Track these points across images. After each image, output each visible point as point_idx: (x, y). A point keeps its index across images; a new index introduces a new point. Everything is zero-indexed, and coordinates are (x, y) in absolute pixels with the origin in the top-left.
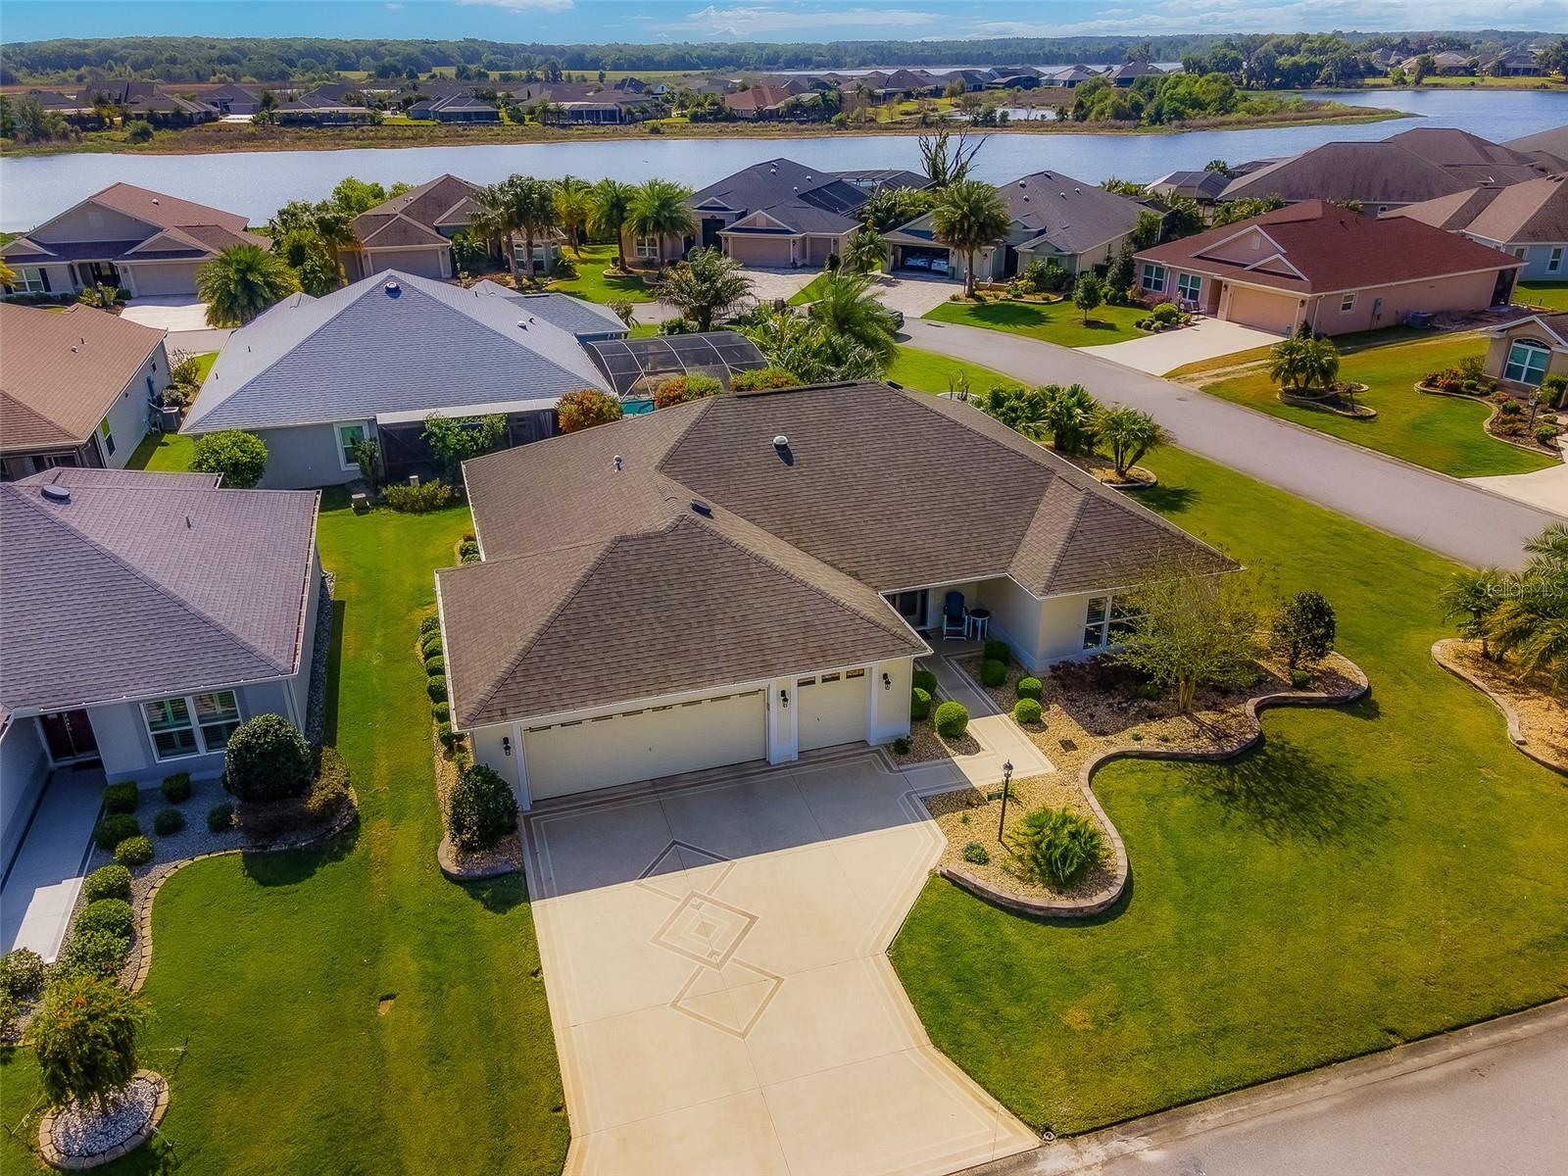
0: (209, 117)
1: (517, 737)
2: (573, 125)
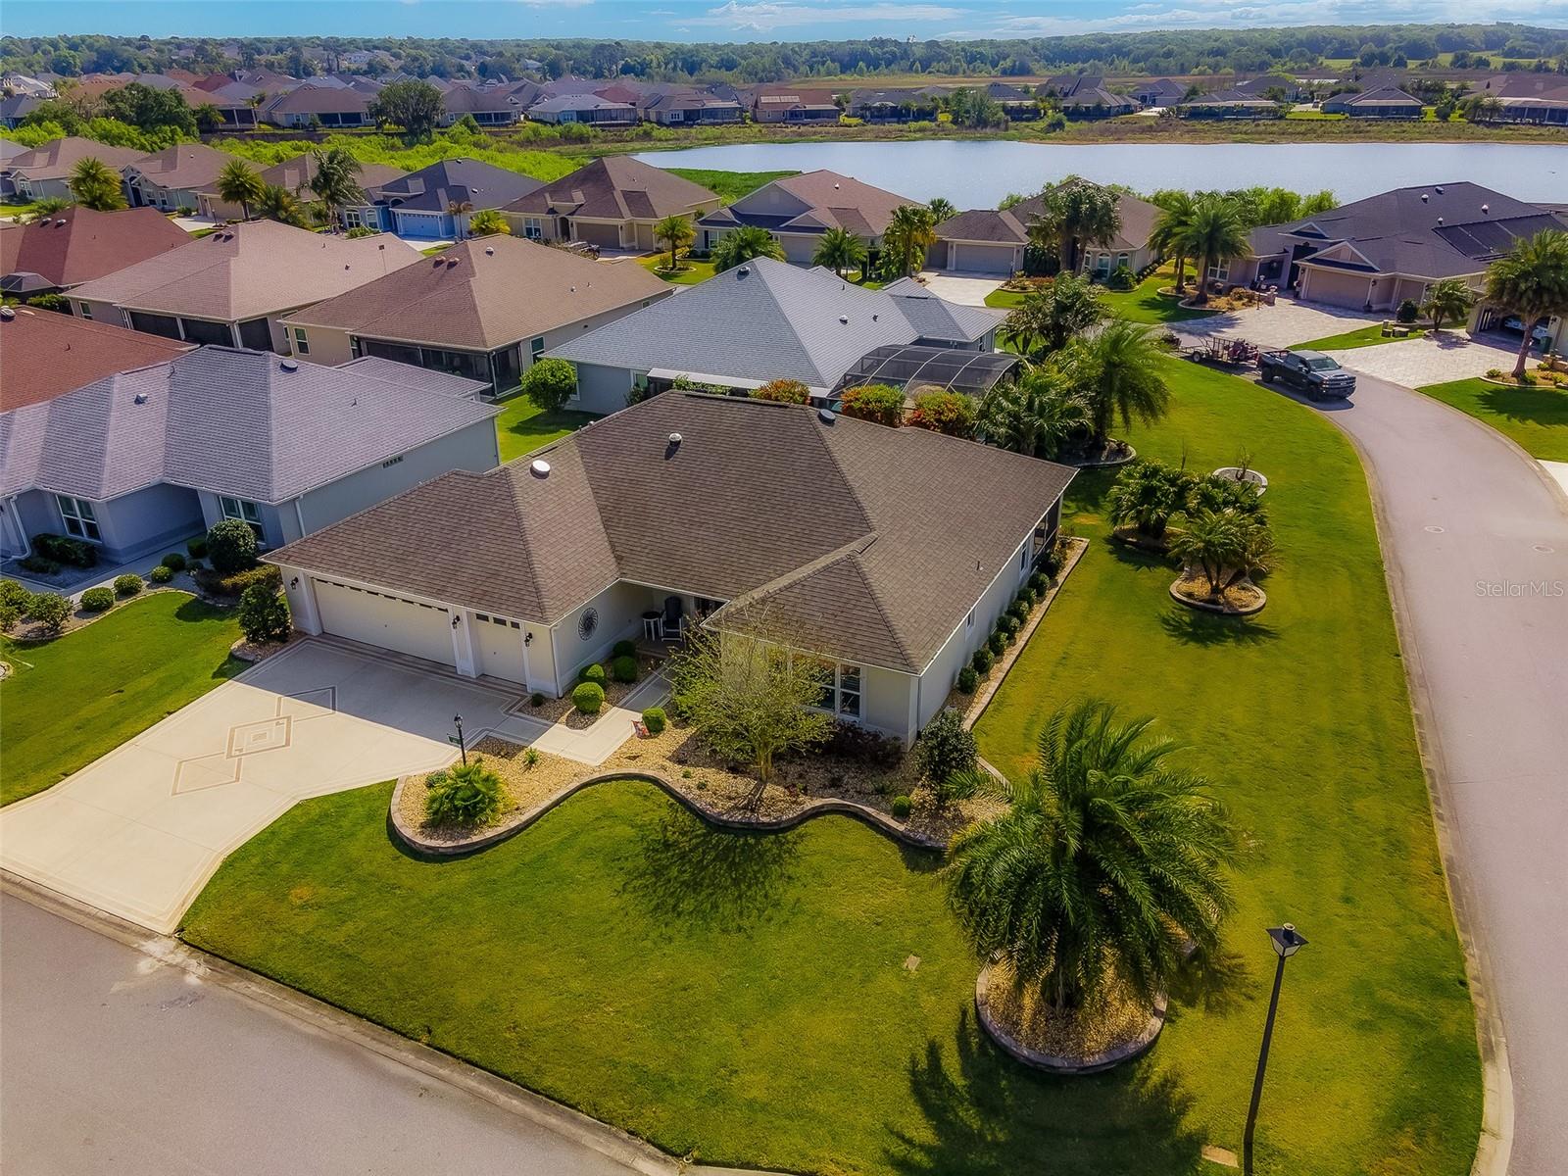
0: (1128, 110)
1: (302, 579)
2: (1507, 124)
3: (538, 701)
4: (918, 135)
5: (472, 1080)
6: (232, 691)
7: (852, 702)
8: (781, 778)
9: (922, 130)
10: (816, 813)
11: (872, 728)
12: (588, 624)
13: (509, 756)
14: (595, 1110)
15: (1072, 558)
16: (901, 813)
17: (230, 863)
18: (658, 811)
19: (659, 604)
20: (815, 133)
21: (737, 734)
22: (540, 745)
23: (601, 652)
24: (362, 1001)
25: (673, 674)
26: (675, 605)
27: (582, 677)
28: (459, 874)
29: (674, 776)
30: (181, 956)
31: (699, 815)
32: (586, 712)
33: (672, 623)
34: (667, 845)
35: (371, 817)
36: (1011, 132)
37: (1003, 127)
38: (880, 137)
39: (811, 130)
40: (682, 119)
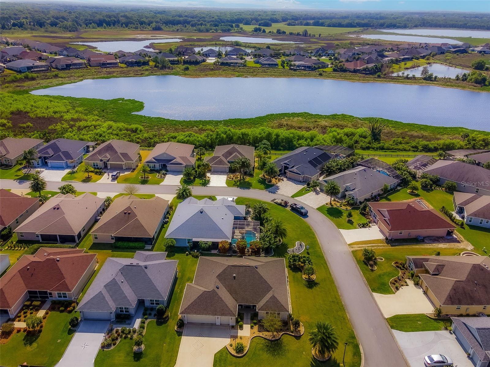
1: (186, 316)
2: (298, 69)
3: (233, 327)
9: (147, 70)
10: (282, 335)
13: (237, 338)
16: (292, 332)
18: (263, 341)
19: (246, 306)
22: (239, 334)
27: (238, 321)
28: (247, 359)
29: (261, 335)
31: (269, 340)
32: (241, 327)
34: (268, 346)
35: (227, 353)
36: (174, 70)
37: (171, 68)
38: (136, 75)
39: (111, 70)
40: (65, 67)
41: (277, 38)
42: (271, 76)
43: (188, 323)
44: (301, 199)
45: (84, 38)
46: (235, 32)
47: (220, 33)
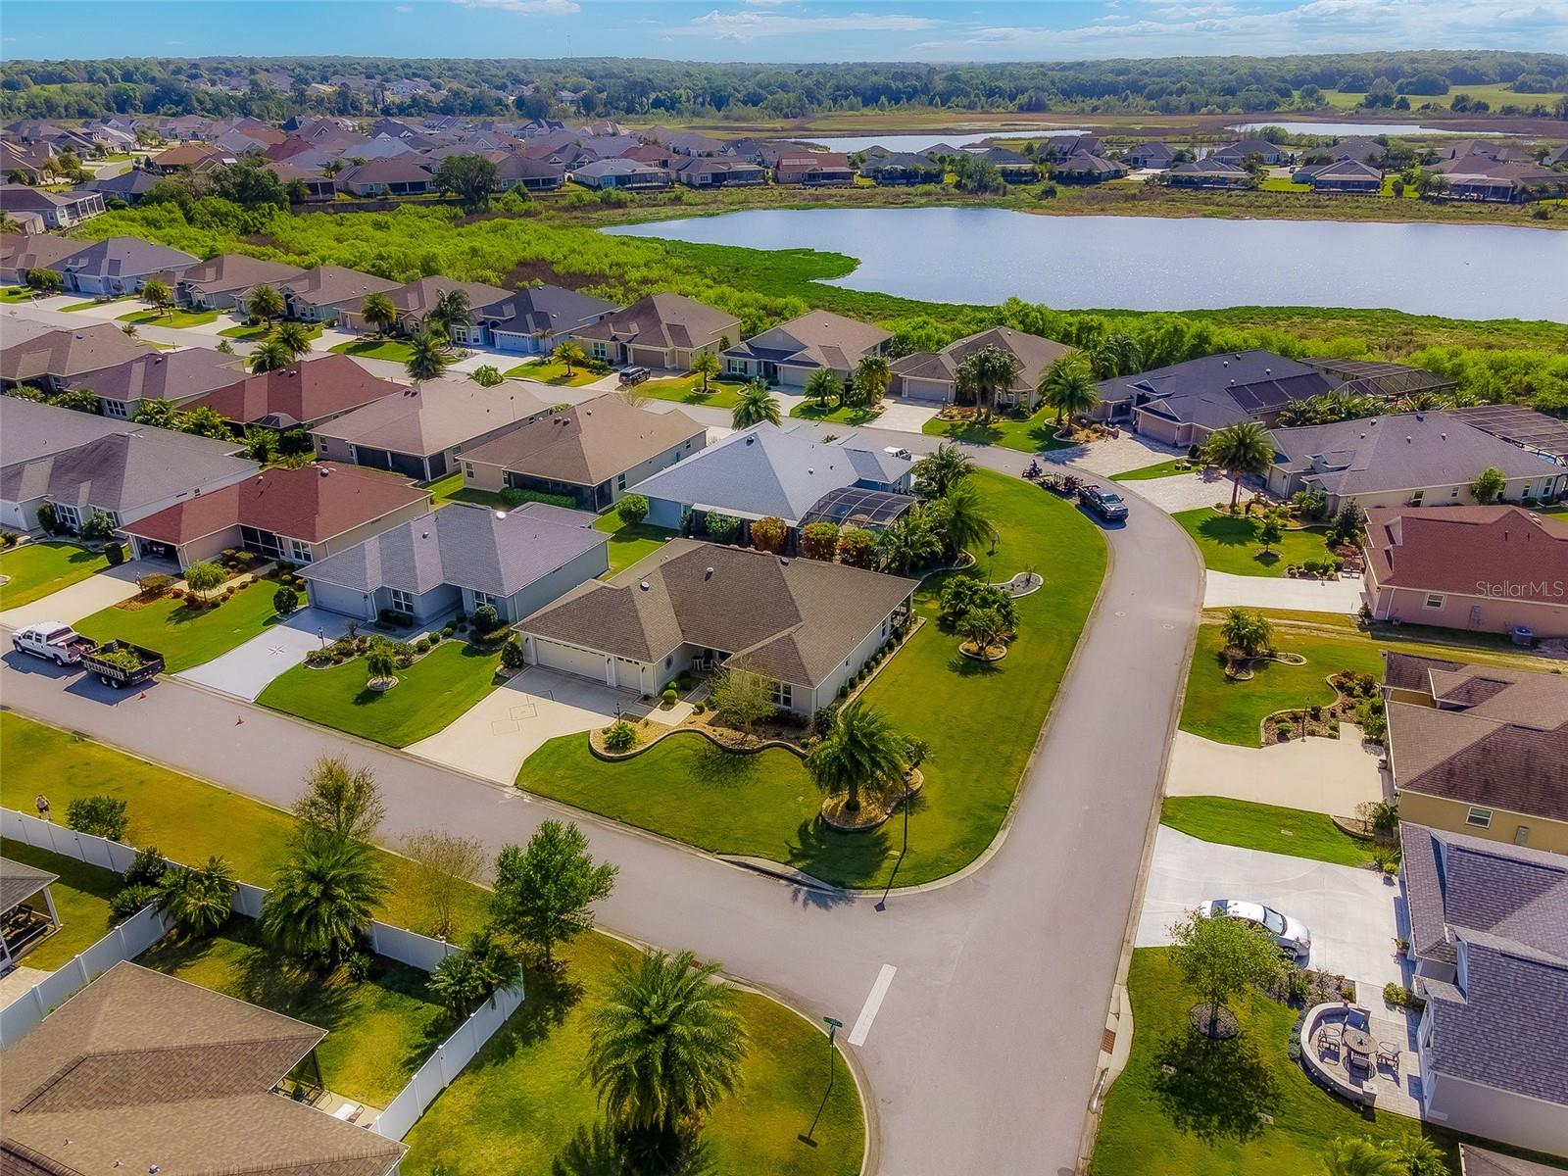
0: (1117, 174)
1: (531, 639)
2: (1453, 200)
3: (647, 698)
4: (923, 201)
5: (638, 832)
6: (501, 691)
7: (787, 701)
8: (755, 732)
9: (928, 194)
10: (769, 746)
11: (795, 712)
12: (669, 662)
13: (637, 722)
14: (682, 840)
15: (915, 628)
16: (805, 746)
17: (527, 762)
18: (704, 745)
19: (702, 653)
20: (830, 196)
21: (736, 713)
22: (650, 717)
23: (674, 676)
24: (593, 808)
25: (709, 686)
26: (709, 654)
27: (666, 687)
28: (622, 767)
29: (709, 731)
30: (519, 793)
31: (720, 746)
32: (669, 703)
33: (707, 662)
34: (706, 758)
35: (581, 745)
36: (1009, 197)
37: (1001, 192)
38: (889, 203)
39: (827, 192)
40: (710, 181)
41: (1444, 124)
42: (1333, 217)
43: (538, 665)
44: (1142, 486)
45: (810, 130)
46: (1292, 112)
47: (1237, 114)
